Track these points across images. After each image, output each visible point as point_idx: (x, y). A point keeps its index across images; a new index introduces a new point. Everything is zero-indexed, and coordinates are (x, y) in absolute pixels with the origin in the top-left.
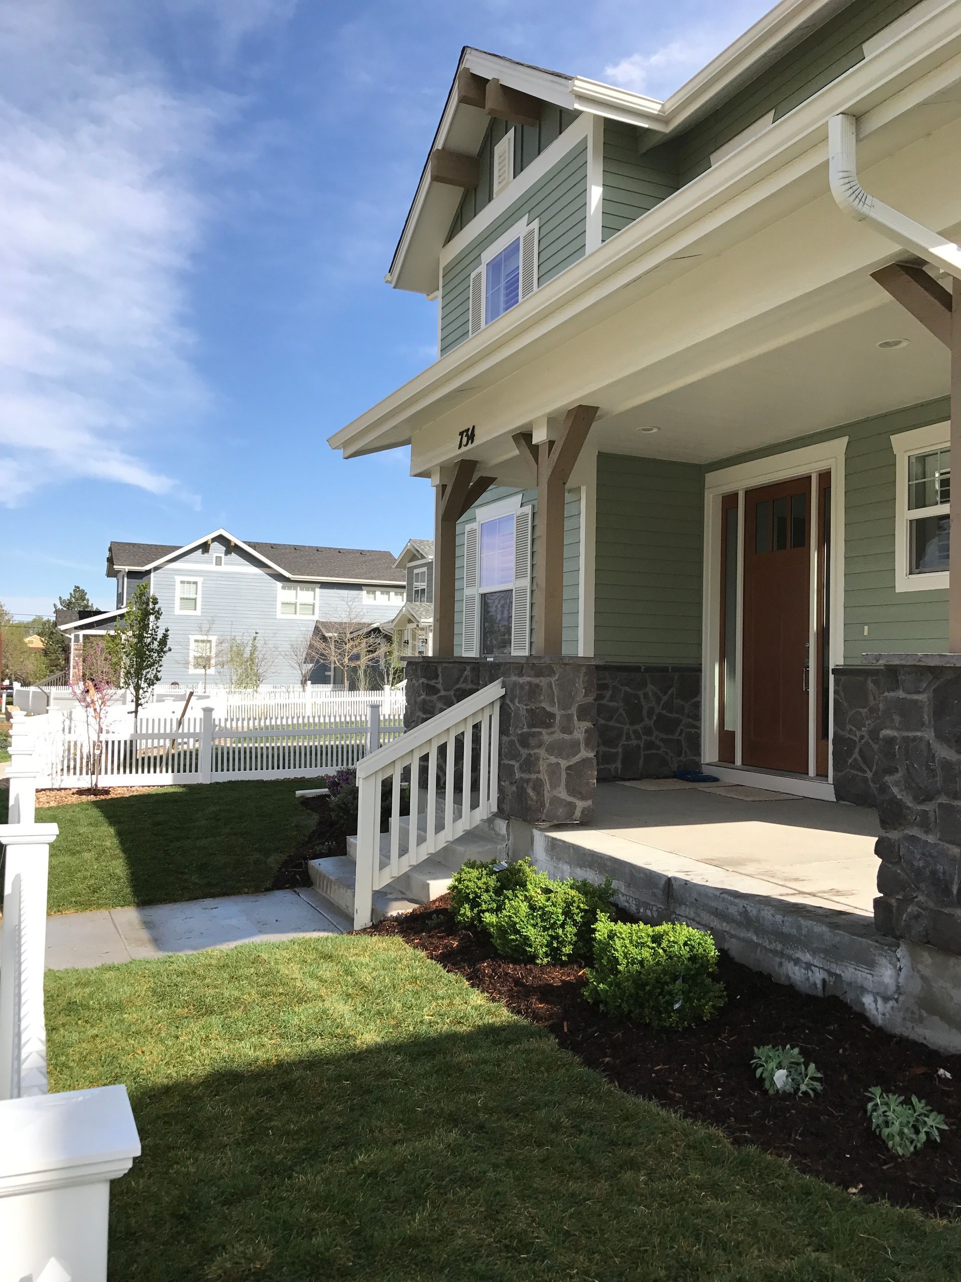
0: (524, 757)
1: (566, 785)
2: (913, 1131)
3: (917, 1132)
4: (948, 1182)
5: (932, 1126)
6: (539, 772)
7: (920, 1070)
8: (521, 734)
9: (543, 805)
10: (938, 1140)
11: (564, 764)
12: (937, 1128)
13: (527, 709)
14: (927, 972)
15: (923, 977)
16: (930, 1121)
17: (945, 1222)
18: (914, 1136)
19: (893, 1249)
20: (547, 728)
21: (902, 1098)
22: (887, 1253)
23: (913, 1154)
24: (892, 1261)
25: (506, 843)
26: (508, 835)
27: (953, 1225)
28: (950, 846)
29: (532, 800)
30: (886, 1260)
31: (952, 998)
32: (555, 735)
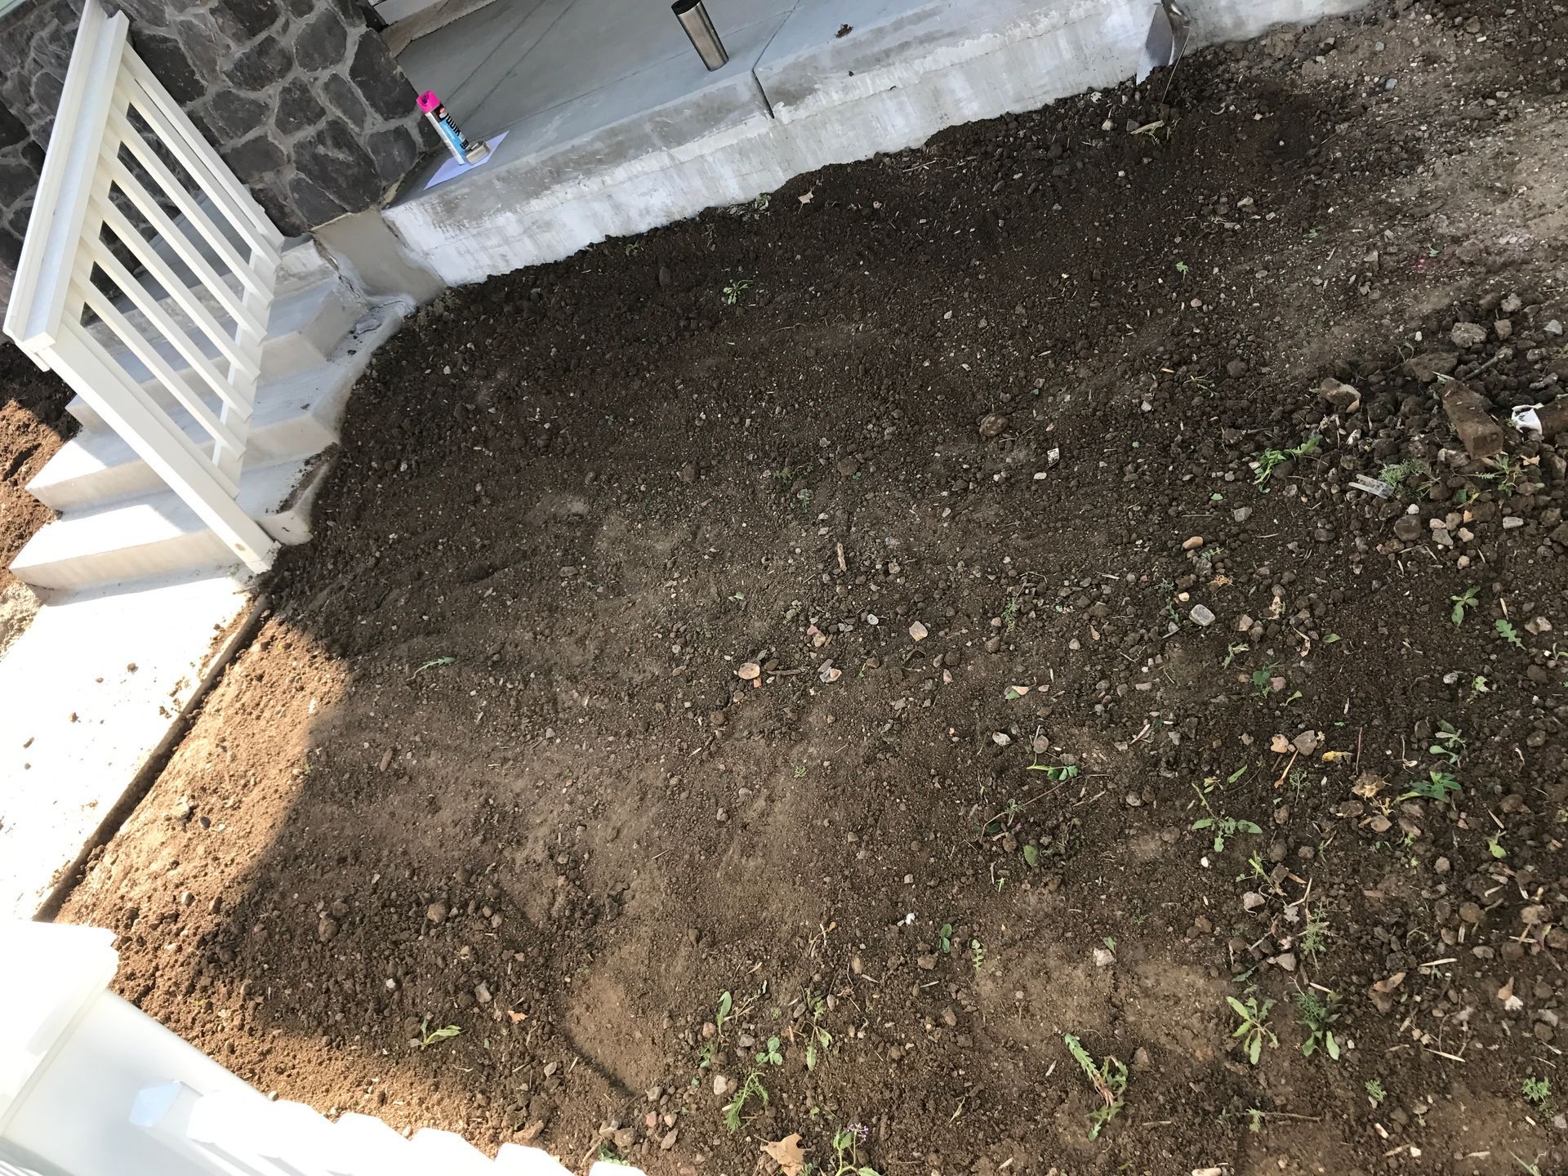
0: (275, 104)
1: (373, 105)
6: (323, 112)
8: (239, 66)
9: (369, 162)
11: (344, 69)
13: (213, 12)
20: (273, 22)
25: (336, 275)
26: (330, 261)
29: (348, 166)
32: (293, 28)
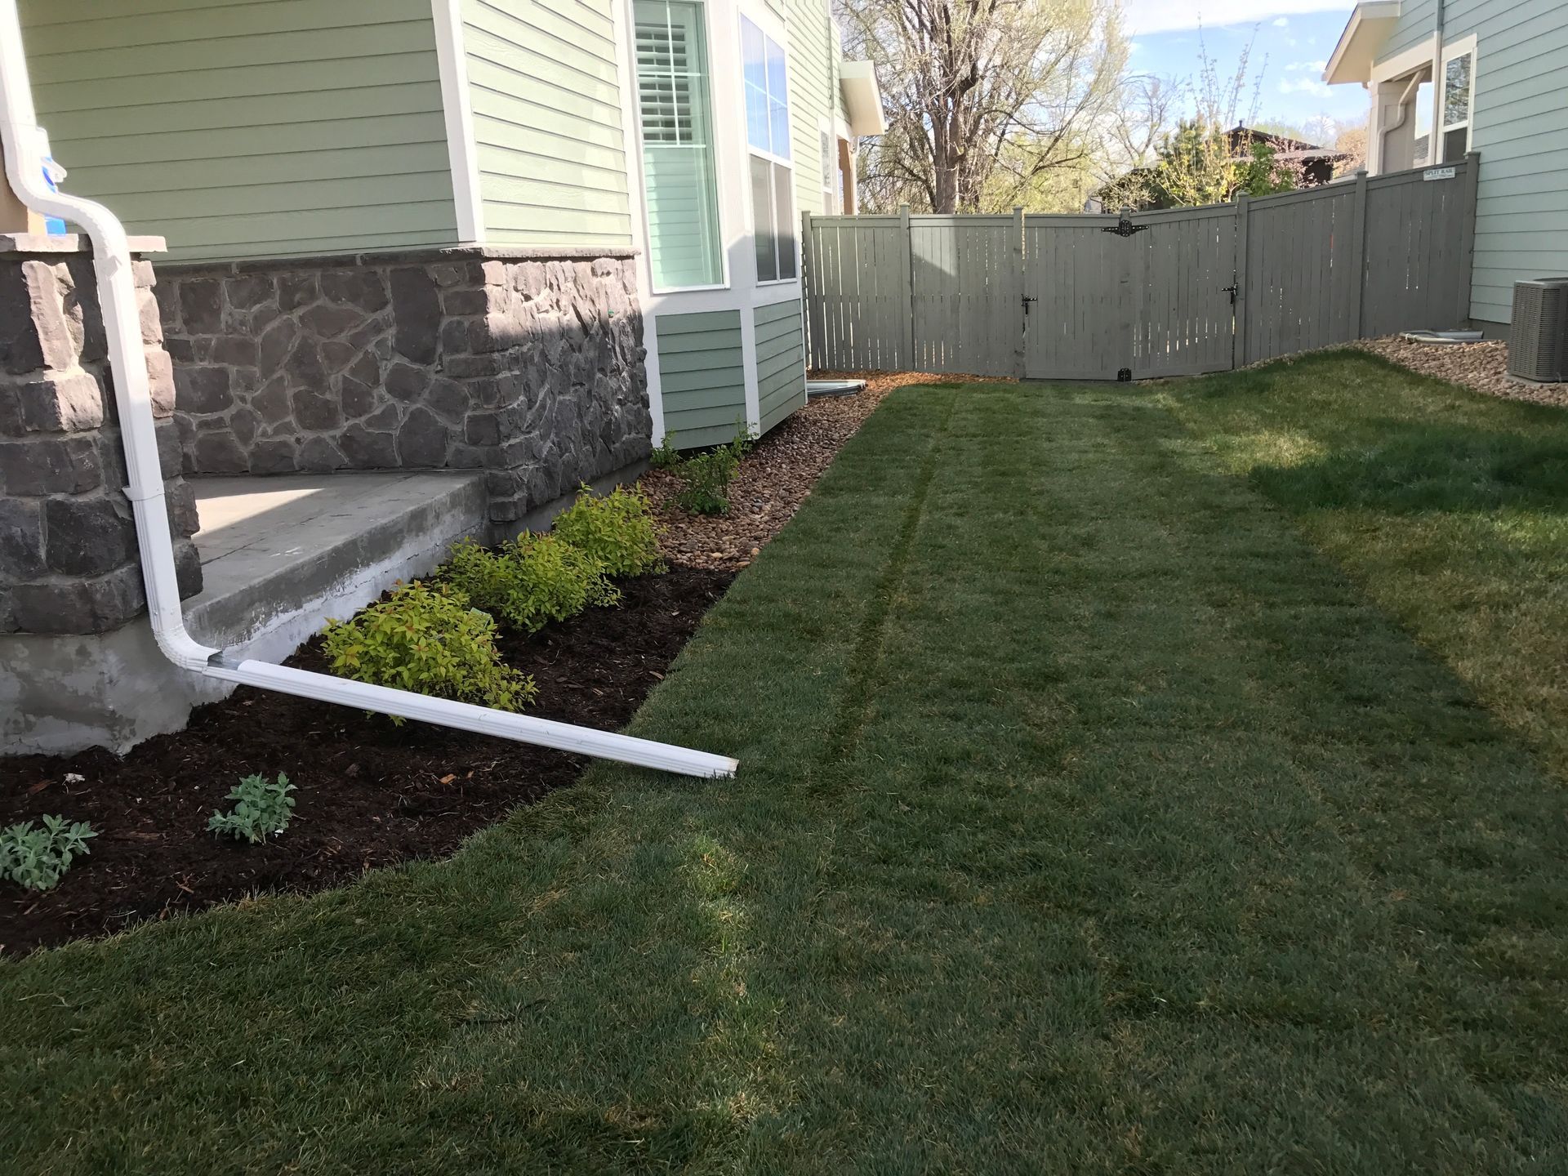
2: (53, 854)
3: (59, 854)
4: (111, 892)
5: (76, 840)
7: (42, 786)
10: (88, 852)
12: (82, 839)
14: (26, 667)
15: (21, 675)
16: (72, 836)
17: (120, 936)
18: (56, 861)
19: (67, 995)
21: (30, 824)
22: (61, 1003)
23: (59, 881)
24: (69, 1009)
27: (131, 935)
28: (25, 500)
30: (62, 1011)
31: (64, 687)
